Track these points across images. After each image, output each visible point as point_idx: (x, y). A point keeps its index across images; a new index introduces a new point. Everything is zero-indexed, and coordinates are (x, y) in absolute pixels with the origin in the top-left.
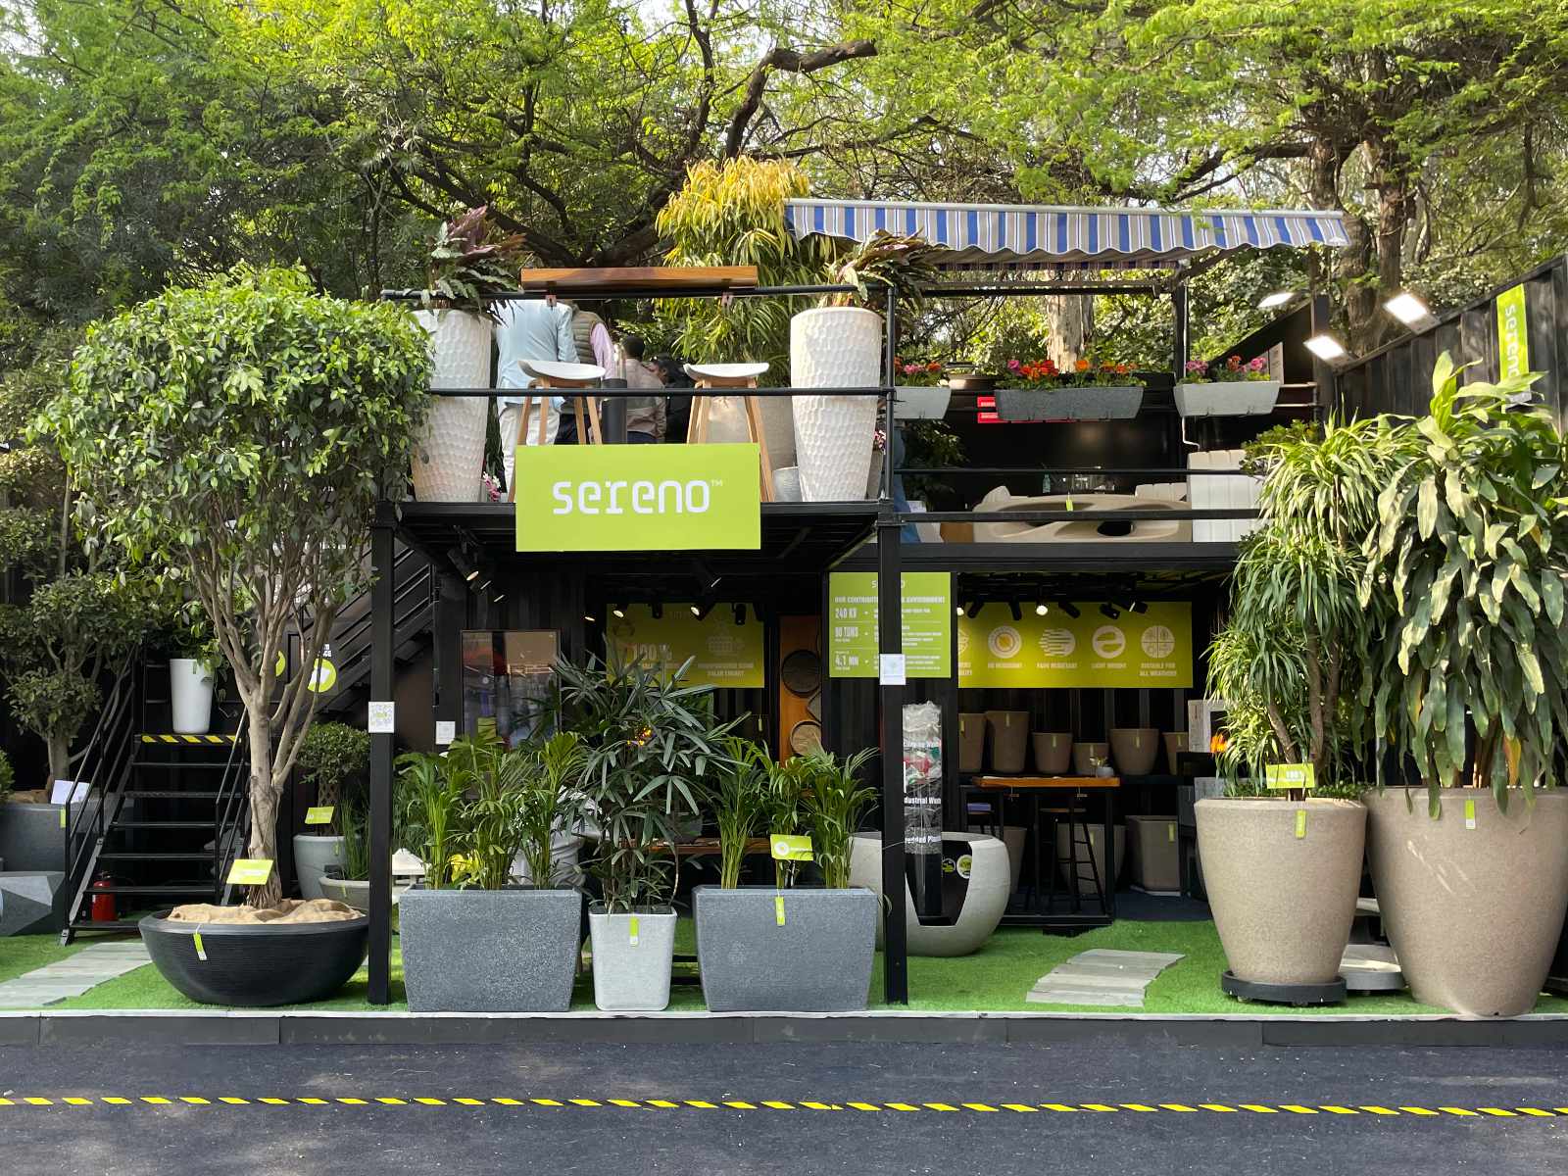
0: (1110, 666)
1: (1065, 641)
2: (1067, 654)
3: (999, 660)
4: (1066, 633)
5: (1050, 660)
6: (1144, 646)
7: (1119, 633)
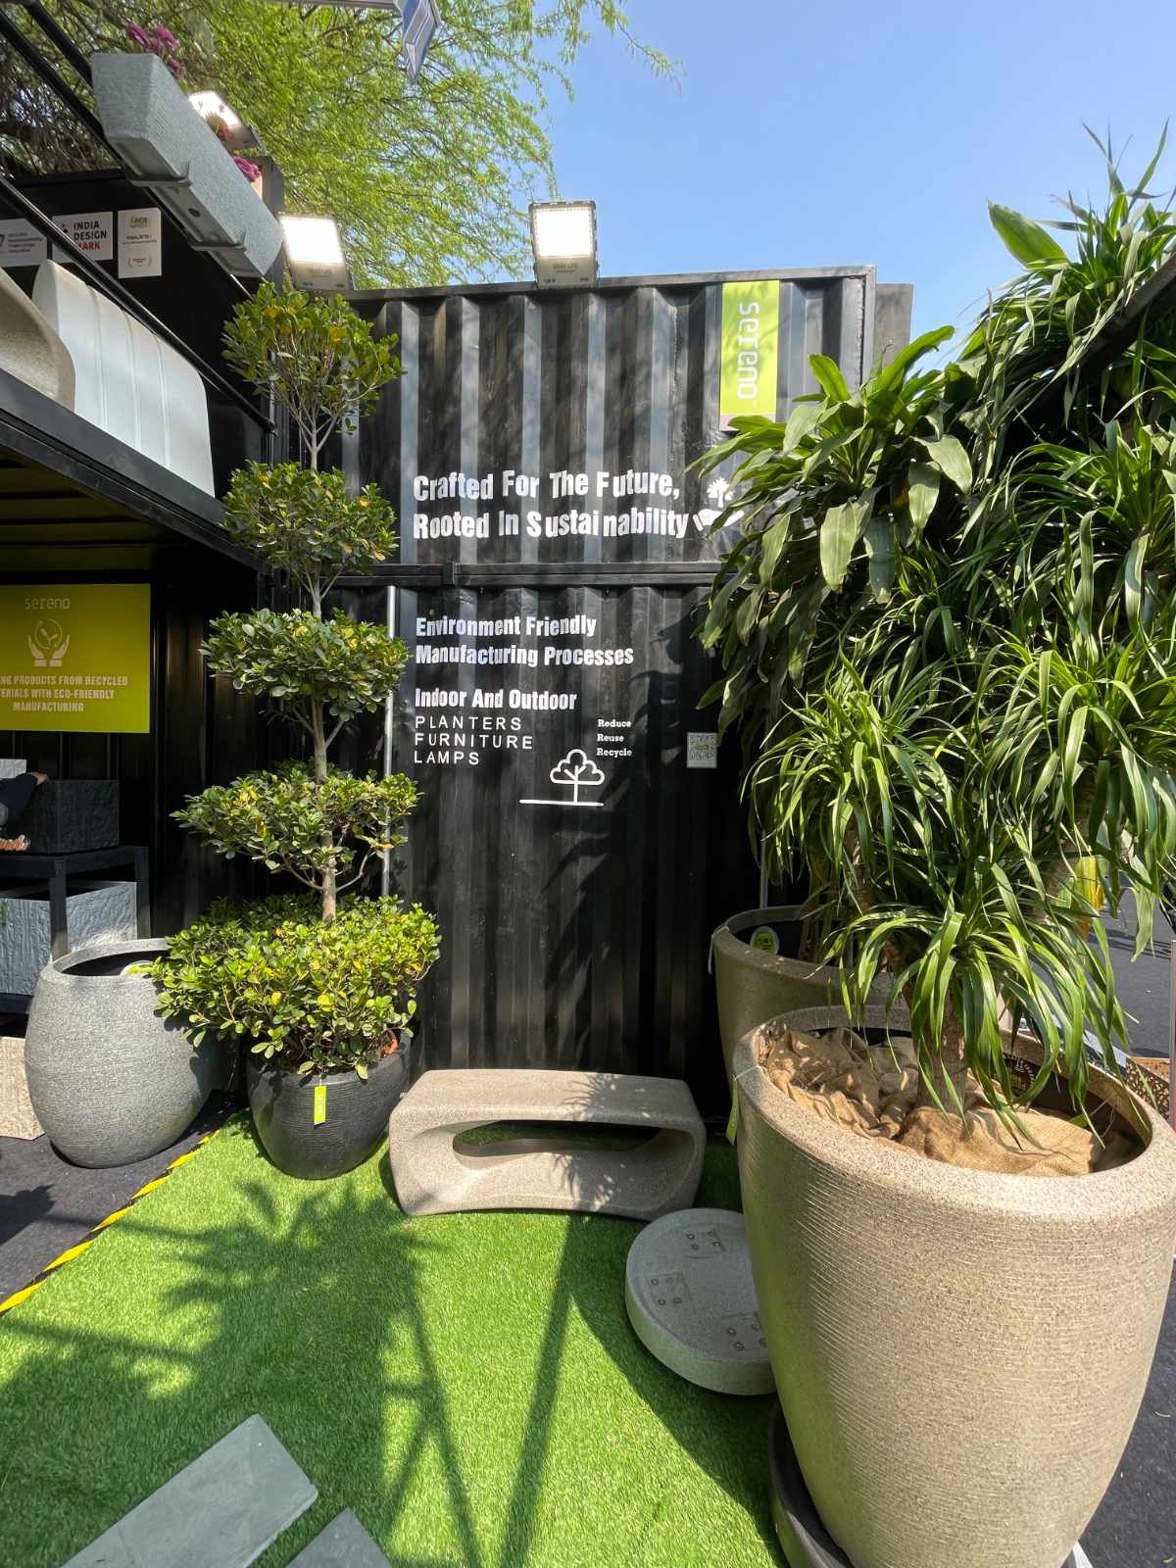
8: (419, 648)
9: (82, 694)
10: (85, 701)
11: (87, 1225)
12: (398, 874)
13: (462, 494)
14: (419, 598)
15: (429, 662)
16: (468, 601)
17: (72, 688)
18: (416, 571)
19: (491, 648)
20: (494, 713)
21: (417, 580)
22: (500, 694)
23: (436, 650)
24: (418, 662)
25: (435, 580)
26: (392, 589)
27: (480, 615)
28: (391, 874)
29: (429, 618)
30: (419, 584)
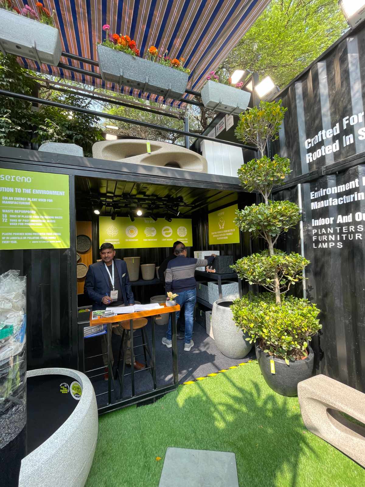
0: (168, 240)
1: (153, 231)
2: (153, 236)
3: (130, 238)
4: (153, 229)
5: (148, 238)
6: (178, 233)
7: (170, 229)
8: (312, 204)
9: (227, 234)
10: (228, 236)
11: (218, 369)
12: (310, 291)
13: (324, 138)
14: (311, 185)
15: (316, 208)
16: (331, 180)
17: (225, 233)
18: (308, 175)
19: (345, 196)
20: (348, 224)
21: (308, 178)
22: (351, 215)
23: (319, 203)
24: (312, 209)
25: (316, 176)
26: (299, 185)
27: (338, 184)
28: (307, 291)
29: (316, 191)
30: (309, 180)
